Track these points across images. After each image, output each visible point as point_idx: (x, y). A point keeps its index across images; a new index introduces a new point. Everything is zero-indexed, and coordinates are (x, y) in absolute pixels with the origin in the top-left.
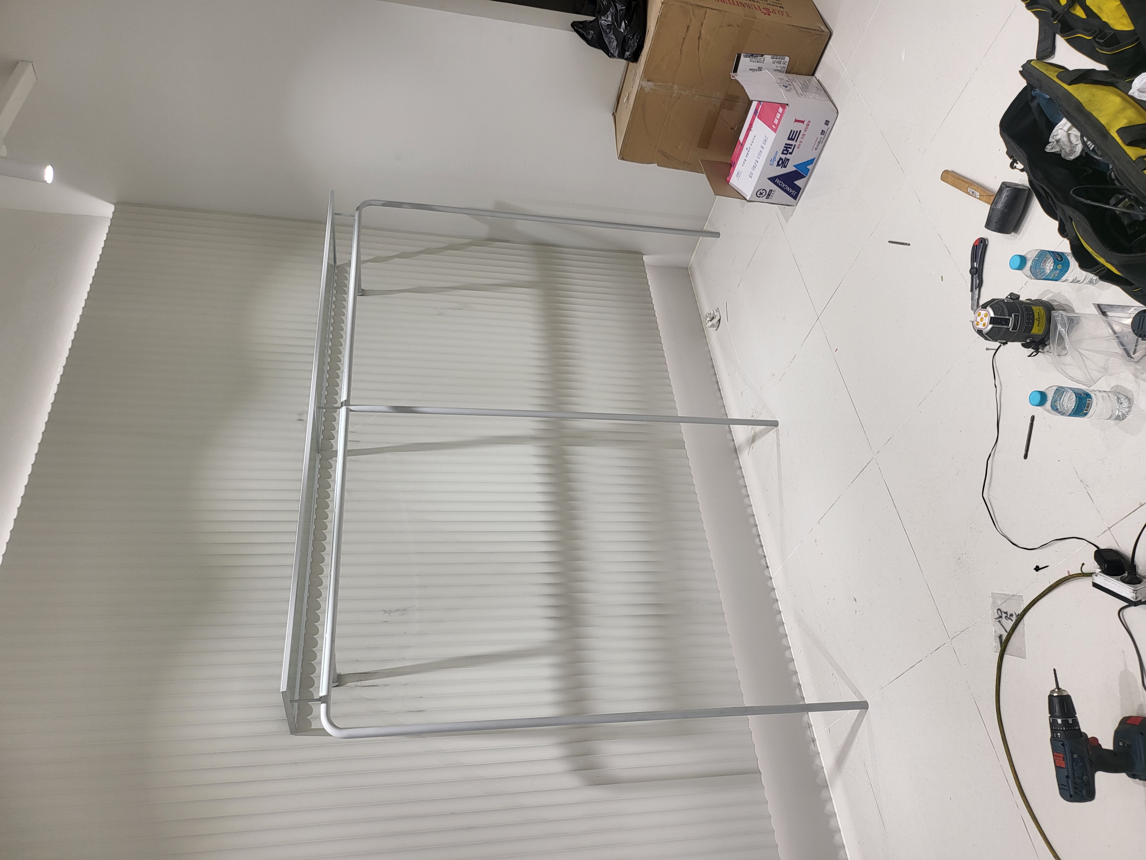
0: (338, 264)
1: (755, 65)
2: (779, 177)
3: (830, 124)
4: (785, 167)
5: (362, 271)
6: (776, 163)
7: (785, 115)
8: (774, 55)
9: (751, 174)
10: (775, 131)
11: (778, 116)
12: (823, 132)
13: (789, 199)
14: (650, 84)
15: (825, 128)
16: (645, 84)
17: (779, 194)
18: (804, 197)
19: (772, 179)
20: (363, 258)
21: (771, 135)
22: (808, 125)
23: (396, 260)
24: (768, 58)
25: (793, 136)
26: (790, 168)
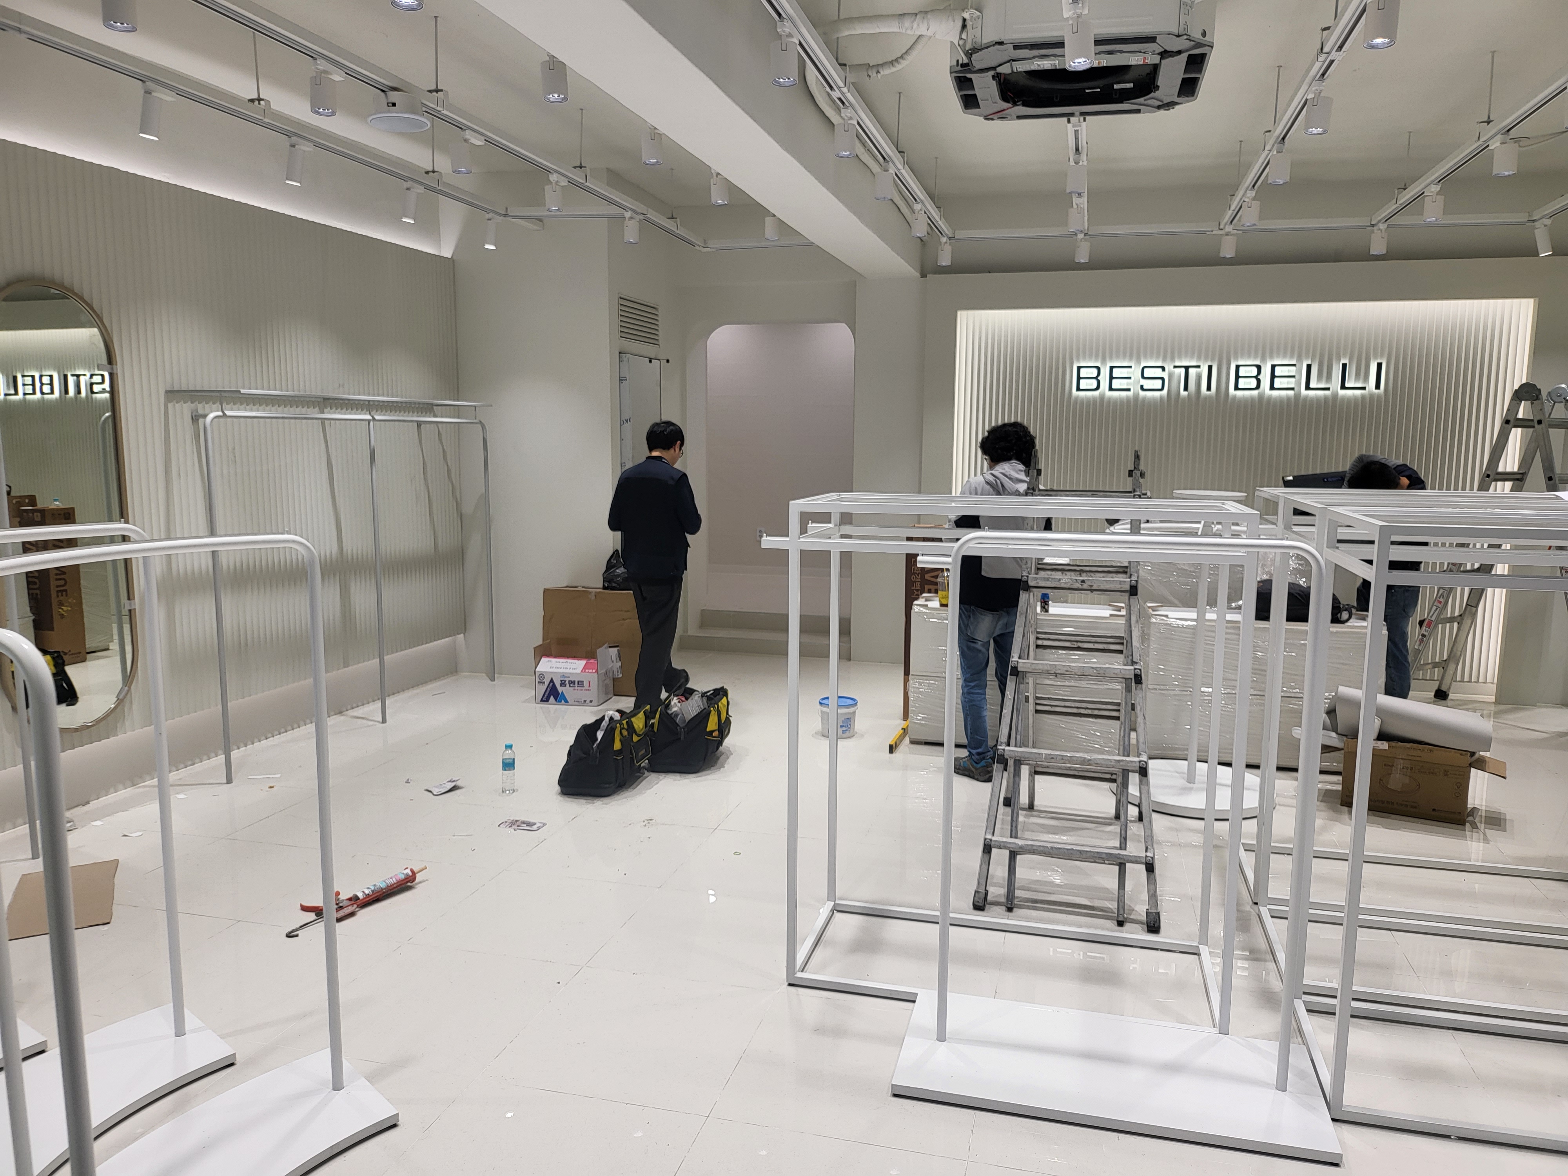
0: (435, 407)
1: (614, 658)
2: (554, 685)
3: (591, 704)
4: (561, 686)
5: (432, 425)
6: (562, 679)
7: (592, 674)
8: (621, 667)
9: (553, 668)
10: (582, 671)
11: (590, 671)
12: (585, 701)
13: (539, 697)
14: (594, 598)
15: (588, 701)
16: (593, 594)
17: (542, 689)
18: (545, 706)
19: (552, 681)
20: (440, 426)
21: (579, 671)
22: (588, 690)
23: (441, 448)
24: (619, 664)
25: (580, 683)
26: (560, 689)
